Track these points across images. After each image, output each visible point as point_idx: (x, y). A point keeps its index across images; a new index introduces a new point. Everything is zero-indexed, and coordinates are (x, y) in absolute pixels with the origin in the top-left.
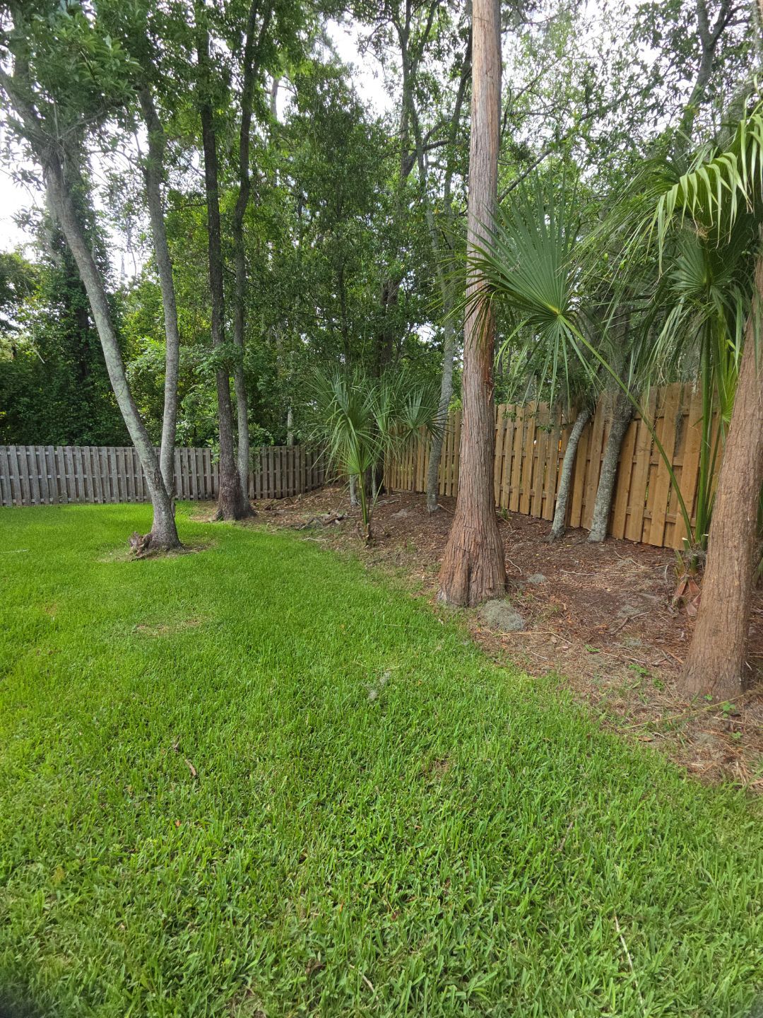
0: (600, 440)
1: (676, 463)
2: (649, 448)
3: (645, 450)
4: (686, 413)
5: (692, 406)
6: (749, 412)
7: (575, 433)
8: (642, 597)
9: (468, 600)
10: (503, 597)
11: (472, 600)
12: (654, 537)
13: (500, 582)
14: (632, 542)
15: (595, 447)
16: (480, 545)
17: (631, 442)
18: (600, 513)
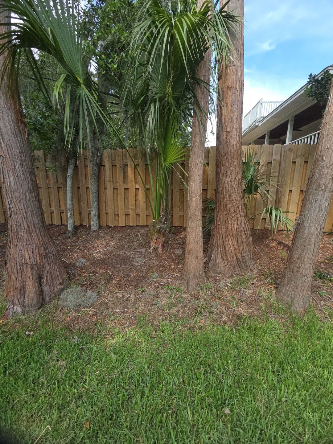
0: (84, 177)
1: (125, 187)
2: (112, 180)
3: (110, 181)
4: (126, 164)
5: (128, 160)
6: (200, 160)
7: (70, 172)
8: (138, 252)
9: (44, 300)
10: (70, 285)
11: (47, 299)
12: (122, 223)
13: (65, 276)
14: (111, 227)
15: (82, 180)
16: (45, 256)
17: (102, 178)
18: (95, 216)
